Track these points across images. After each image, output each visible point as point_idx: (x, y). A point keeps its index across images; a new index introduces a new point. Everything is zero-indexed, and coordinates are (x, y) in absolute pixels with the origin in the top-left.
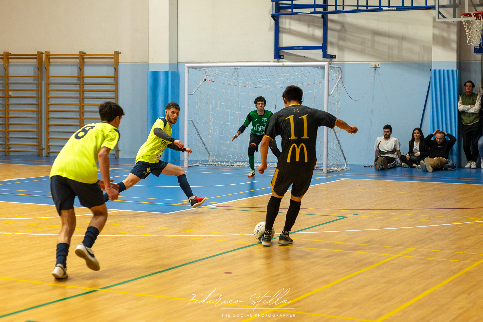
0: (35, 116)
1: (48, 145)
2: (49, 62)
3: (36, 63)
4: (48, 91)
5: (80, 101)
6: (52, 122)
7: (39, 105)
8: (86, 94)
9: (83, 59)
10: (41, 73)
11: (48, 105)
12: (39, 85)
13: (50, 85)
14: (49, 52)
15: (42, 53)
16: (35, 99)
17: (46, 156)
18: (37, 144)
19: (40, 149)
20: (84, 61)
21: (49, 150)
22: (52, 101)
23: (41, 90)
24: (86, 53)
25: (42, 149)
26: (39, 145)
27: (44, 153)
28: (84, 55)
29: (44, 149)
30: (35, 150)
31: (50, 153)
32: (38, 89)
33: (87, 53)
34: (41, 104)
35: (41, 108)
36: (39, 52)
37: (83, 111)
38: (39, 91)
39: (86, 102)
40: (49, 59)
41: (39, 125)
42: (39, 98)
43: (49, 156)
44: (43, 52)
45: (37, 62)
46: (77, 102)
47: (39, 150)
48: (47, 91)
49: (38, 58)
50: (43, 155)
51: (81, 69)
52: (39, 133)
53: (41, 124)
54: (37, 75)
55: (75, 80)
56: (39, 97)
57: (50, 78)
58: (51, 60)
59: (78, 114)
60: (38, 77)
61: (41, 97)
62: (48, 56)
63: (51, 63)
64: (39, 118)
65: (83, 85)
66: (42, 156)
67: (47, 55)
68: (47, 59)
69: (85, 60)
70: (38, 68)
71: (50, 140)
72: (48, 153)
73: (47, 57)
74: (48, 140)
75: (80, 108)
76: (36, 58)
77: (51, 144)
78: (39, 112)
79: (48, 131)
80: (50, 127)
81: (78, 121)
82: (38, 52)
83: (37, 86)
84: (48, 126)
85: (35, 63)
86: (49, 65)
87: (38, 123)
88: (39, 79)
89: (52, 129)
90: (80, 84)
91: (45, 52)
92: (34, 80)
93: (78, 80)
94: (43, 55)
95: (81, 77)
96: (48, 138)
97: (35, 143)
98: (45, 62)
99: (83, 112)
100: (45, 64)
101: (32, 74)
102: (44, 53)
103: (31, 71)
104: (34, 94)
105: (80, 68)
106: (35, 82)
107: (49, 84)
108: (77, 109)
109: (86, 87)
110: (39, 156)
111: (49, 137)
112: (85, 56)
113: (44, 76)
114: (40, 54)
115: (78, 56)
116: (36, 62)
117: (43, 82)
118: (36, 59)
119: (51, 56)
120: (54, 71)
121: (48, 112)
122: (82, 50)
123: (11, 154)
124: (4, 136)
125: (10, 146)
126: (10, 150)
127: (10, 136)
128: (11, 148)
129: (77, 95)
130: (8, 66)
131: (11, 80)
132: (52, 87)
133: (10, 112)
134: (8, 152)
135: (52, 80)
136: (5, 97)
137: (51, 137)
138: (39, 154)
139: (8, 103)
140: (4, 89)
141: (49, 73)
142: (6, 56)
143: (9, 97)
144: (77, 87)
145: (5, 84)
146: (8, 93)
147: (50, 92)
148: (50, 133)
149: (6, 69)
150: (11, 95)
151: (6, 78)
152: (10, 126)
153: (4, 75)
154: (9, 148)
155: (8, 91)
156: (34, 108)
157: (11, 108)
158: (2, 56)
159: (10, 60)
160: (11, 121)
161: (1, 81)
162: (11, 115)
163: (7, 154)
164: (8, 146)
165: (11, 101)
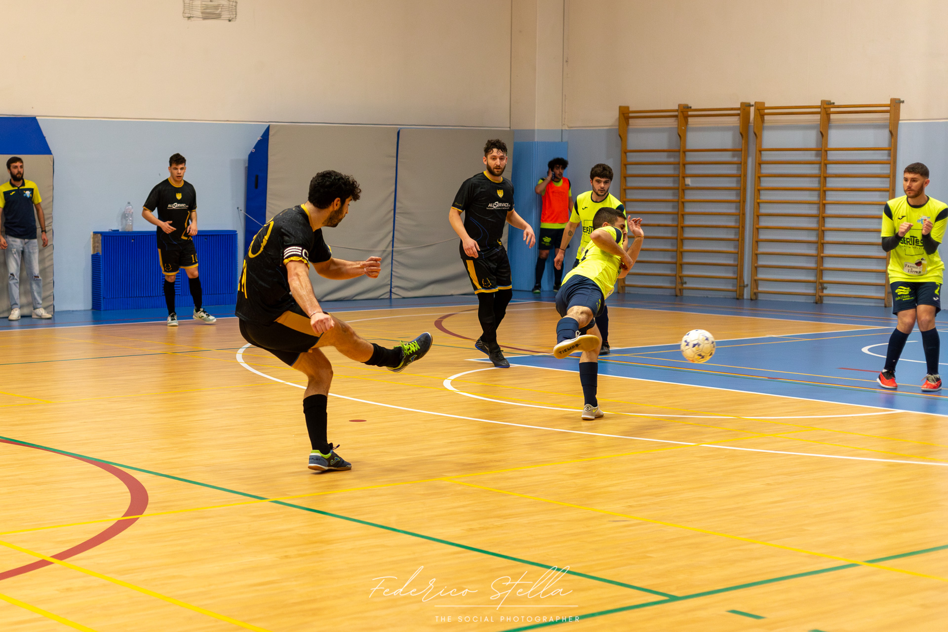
0: (732, 224)
1: (756, 278)
2: (763, 121)
3: (738, 125)
4: (759, 177)
5: (819, 196)
6: (763, 236)
7: (741, 203)
8: (832, 183)
9: (828, 115)
10: (747, 143)
11: (758, 203)
12: (742, 165)
13: (762, 166)
14: (763, 103)
15: (750, 105)
16: (734, 192)
17: (749, 298)
18: (735, 276)
19: (740, 287)
20: (829, 119)
21: (757, 289)
22: (765, 196)
23: (745, 176)
24: (834, 103)
25: (744, 287)
26: (739, 279)
27: (747, 294)
28: (830, 108)
29: (747, 285)
30: (730, 288)
31: (758, 293)
32: (740, 173)
33: (836, 104)
34: (744, 201)
35: (744, 209)
36: (745, 103)
37: (824, 215)
38: (741, 177)
39: (831, 197)
40: (762, 116)
41: (739, 242)
42: (741, 191)
43: (756, 299)
44: (752, 103)
46: (813, 197)
47: (738, 288)
48: (757, 177)
49: (741, 115)
50: (745, 297)
51: (823, 136)
52: (739, 255)
53: (743, 239)
54: (738, 147)
55: (810, 156)
56: (742, 188)
57: (763, 152)
58: (766, 117)
59: (815, 220)
60: (741, 150)
61: (745, 189)
62: (761, 110)
63: (765, 125)
64: (740, 228)
65: (826, 165)
66: (743, 299)
67: (759, 108)
68: (759, 117)
69: (832, 116)
70: (741, 134)
71: (760, 270)
72: (755, 294)
73: (759, 112)
74: (756, 268)
75: (819, 209)
76: (738, 115)
77: (761, 276)
78: (741, 216)
79: (756, 252)
80: (760, 244)
81: (815, 233)
82: (742, 104)
83: (738, 168)
84: (757, 242)
85: (734, 125)
86: (762, 128)
87: (737, 237)
88: (741, 154)
89: (763, 248)
90: (820, 163)
91: (755, 103)
92: (734, 156)
93: (817, 155)
94: (752, 109)
95: (822, 150)
96: (756, 265)
97: (731, 275)
98: (754, 123)
99: (824, 218)
100: (754, 125)
101: (729, 145)
102: (753, 106)
103: (727, 140)
104: (732, 183)
105: (821, 133)
106: (735, 159)
107: (760, 164)
108: (814, 211)
109: (832, 169)
110: (738, 299)
111: (757, 263)
112: (832, 110)
113: (752, 148)
114: (746, 106)
115: (819, 110)
116: (739, 122)
117: (750, 161)
118: (738, 117)
119: (766, 111)
120: (771, 139)
121: (758, 216)
122: (827, 98)
123: (686, 293)
124: (674, 260)
125: (685, 279)
126: (684, 286)
127: (686, 260)
128: (685, 283)
129: (814, 183)
130: (685, 131)
131: (690, 157)
132: (766, 169)
133: (686, 217)
134: (680, 289)
135: (766, 156)
136: (678, 189)
137: (761, 263)
138: (738, 294)
139: (683, 200)
140: (677, 172)
141: (761, 143)
142: (682, 112)
143: (686, 188)
144: (814, 170)
145: (679, 164)
146: (684, 180)
147: (762, 179)
148: (760, 257)
149: (681, 136)
150: (689, 185)
151: (681, 153)
152: (686, 242)
153: (677, 148)
154: (683, 283)
155: (684, 178)
156: (732, 209)
157: (689, 209)
158: (676, 113)
159: (690, 120)
160: (688, 234)
161: (672, 160)
162: (689, 221)
163: (679, 294)
164: (682, 280)
165: (690, 196)
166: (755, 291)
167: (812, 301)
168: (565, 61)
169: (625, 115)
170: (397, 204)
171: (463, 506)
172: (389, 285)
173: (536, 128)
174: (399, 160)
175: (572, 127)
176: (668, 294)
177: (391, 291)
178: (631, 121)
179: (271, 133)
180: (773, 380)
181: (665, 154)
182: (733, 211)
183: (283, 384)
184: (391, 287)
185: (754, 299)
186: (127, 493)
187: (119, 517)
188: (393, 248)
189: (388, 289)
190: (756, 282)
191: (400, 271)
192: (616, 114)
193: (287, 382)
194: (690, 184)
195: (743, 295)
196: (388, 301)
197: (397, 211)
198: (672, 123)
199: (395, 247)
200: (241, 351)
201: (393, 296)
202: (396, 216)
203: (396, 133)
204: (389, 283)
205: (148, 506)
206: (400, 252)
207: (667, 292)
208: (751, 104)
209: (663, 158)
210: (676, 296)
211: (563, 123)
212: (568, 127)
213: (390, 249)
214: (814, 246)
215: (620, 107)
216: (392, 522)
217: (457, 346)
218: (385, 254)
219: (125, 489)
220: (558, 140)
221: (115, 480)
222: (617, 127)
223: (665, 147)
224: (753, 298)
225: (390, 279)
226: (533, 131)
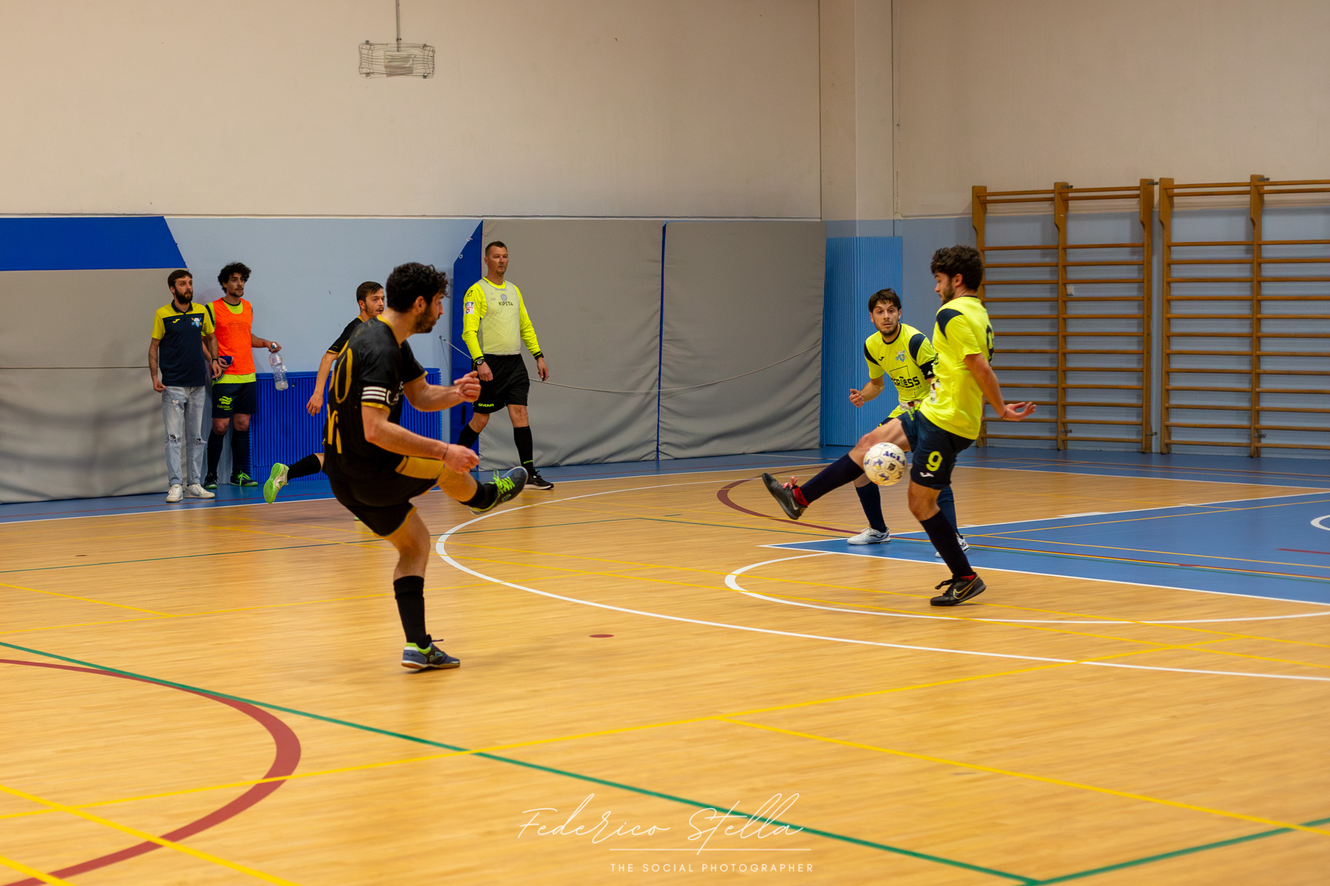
0: (1134, 348)
1: (1167, 423)
2: (1172, 204)
3: (1138, 210)
4: (1169, 283)
5: (1252, 307)
6: (1177, 364)
7: (1145, 319)
8: (1268, 290)
9: (1261, 195)
10: (1151, 235)
11: (1169, 319)
12: (1145, 266)
13: (1173, 267)
14: (1172, 180)
15: (1152, 183)
16: (1135, 304)
17: (1159, 451)
18: (1139, 420)
19: (1146, 436)
20: (1262, 202)
21: (1169, 438)
22: (1178, 309)
23: (1150, 281)
25: (1152, 435)
26: (1144, 426)
27: (1156, 446)
29: (1156, 433)
30: (1133, 437)
31: (1171, 444)
32: (1142, 278)
34: (1149, 317)
35: (1149, 328)
36: (1147, 180)
37: (1259, 334)
38: (1144, 283)
39: (1268, 309)
40: (1171, 197)
41: (1144, 373)
42: (1145, 302)
43: (1169, 453)
44: (1157, 180)
45: (1140, 208)
46: (1244, 309)
47: (1144, 437)
48: (1165, 283)
49: (1142, 197)
50: (1154, 451)
51: (1254, 224)
52: (1144, 391)
53: (1149, 369)
54: (1141, 242)
55: (1238, 253)
56: (1146, 299)
57: (1172, 248)
58: (1176, 200)
59: (1247, 341)
60: (1142, 246)
61: (1150, 299)
62: (1169, 189)
63: (1175, 210)
64: (1145, 355)
65: (1260, 264)
66: (1151, 452)
68: (1166, 199)
69: (1267, 197)
70: (1143, 224)
71: (1173, 411)
72: (1167, 445)
73: (1167, 192)
74: (1167, 410)
75: (1251, 325)
76: (1137, 196)
77: (1174, 420)
78: (1145, 337)
79: (1166, 387)
80: (1173, 376)
81: (1247, 359)
82: (1142, 181)
83: (1139, 270)
84: (1168, 373)
85: (1133, 210)
86: (1171, 214)
87: (1141, 366)
88: (1144, 251)
89: (1177, 382)
90: (1251, 262)
91: (1160, 179)
92: (1133, 253)
93: (1247, 251)
94: (1156, 188)
95: (1254, 244)
96: (1167, 405)
97: (1133, 419)
98: (1160, 208)
99: (1259, 338)
100: (1159, 211)
101: (1126, 238)
102: (1157, 183)
103: (1123, 232)
104: (1131, 291)
106: (1135, 258)
107: (1169, 265)
108: (1244, 328)
109: (1269, 271)
110: (1143, 453)
111: (1168, 402)
113: (1158, 243)
114: (1147, 184)
115: (1248, 188)
116: (1139, 206)
117: (1156, 260)
118: (1138, 199)
119: (1176, 191)
120: (1182, 229)
121: (1168, 337)
123: (1071, 446)
124: (1054, 400)
125: (1070, 427)
126: (1069, 435)
127: (1070, 399)
128: (1071, 431)
129: (1244, 291)
130: (1066, 219)
131: (1073, 256)
132: (1178, 272)
133: (1069, 339)
134: (1063, 441)
135: (1178, 254)
136: (1057, 300)
137: (1174, 402)
138: (1144, 447)
139: (1065, 316)
140: (1055, 278)
141: (1169, 236)
142: (1060, 193)
143: (1067, 299)
144: (1244, 272)
145: (1057, 266)
146: (1066, 289)
147: (1173, 285)
148: (1173, 394)
149: (1060, 226)
150: (1072, 295)
151: (1060, 249)
152: (1069, 374)
153: (1054, 244)
154: (1066, 432)
155: (1065, 284)
156: (1133, 328)
157: (1073, 327)
158: (1051, 195)
159: (1071, 204)
160: (1073, 362)
161: (1047, 260)
162: (1073, 345)
163: (1062, 448)
164: (1064, 426)
165: (1074, 309)
166: (1167, 441)
167: (1246, 455)
168: (895, 124)
169: (982, 199)
170: (664, 326)
171: (743, 757)
172: (655, 441)
173: (857, 219)
174: (665, 266)
175: (908, 217)
176: (1048, 448)
177: (658, 448)
178: (990, 207)
179: (485, 231)
180: (1184, 567)
181: (1038, 251)
182: (1134, 330)
183: (499, 585)
184: (658, 445)
185: (1166, 452)
186: (270, 744)
187: (258, 778)
188: (659, 389)
189: (653, 447)
190: (1168, 429)
191: (670, 421)
192: (967, 197)
193: (505, 582)
194: (1073, 293)
195: (1150, 447)
196: (654, 464)
197: (664, 337)
198: (1046, 209)
199: (663, 388)
200: (443, 538)
201: (662, 457)
202: (663, 344)
203: (662, 229)
204: (656, 439)
205: (300, 763)
206: (670, 395)
207: (1045, 446)
208: (1155, 181)
209: (1035, 257)
210: (1058, 450)
211: (895, 211)
212: (903, 217)
213: (656, 390)
214: (1247, 378)
215: (973, 187)
216: (641, 780)
217: (750, 526)
218: (649, 398)
219: (269, 739)
220: (889, 233)
221: (256, 726)
222: (971, 216)
223: (1038, 243)
224: (1164, 452)
225: (656, 432)
226: (852, 223)
